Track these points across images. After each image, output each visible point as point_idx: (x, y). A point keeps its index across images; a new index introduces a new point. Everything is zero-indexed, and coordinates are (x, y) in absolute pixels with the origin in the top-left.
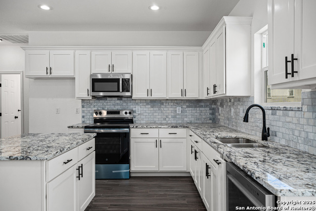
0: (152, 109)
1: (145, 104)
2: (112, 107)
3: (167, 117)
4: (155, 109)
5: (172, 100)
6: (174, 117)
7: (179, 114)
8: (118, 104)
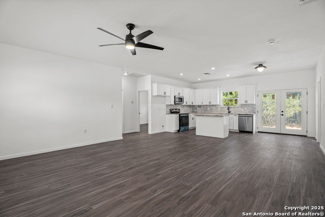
2: (175, 107)
8: (177, 107)
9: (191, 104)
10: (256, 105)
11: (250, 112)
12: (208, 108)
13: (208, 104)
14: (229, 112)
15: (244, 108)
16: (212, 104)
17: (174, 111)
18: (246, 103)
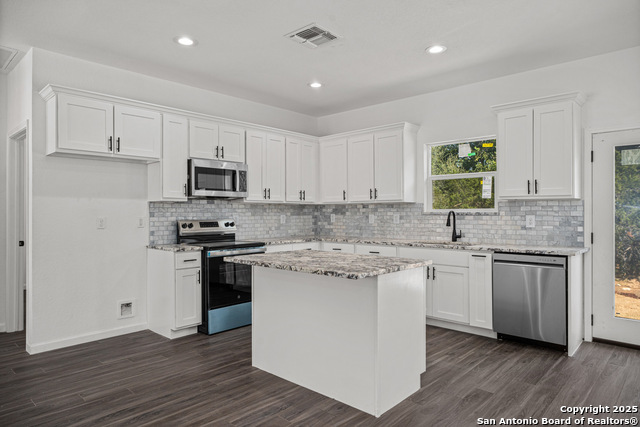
0: (253, 218)
1: (244, 210)
2: (200, 214)
3: (270, 229)
4: (257, 218)
5: (275, 205)
6: (278, 228)
7: (282, 225)
8: (208, 211)
9: (294, 199)
10: (581, 200)
11: (550, 238)
12: (372, 218)
13: (365, 198)
14: (455, 237)
15: (523, 218)
16: (382, 197)
17: (197, 229)
18: (533, 196)
